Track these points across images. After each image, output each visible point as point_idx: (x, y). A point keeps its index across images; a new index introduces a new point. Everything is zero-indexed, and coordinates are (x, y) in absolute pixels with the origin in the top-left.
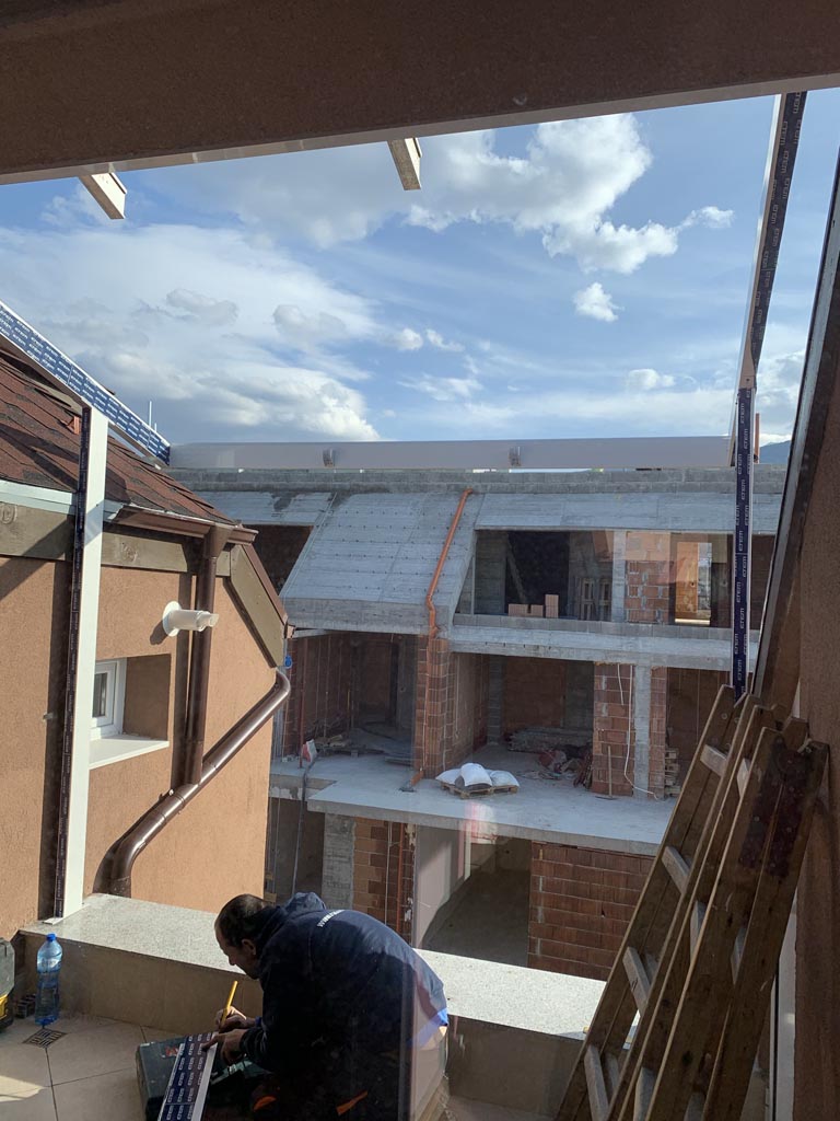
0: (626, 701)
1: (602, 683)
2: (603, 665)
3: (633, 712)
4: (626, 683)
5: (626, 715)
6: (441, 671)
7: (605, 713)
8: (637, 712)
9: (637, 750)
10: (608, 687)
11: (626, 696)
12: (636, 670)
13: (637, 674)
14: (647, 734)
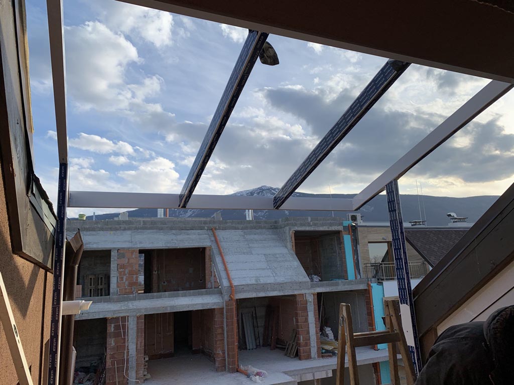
0: (124, 336)
1: (111, 328)
2: (112, 318)
3: (128, 340)
4: (124, 326)
5: (124, 342)
7: (113, 344)
8: (130, 340)
9: (130, 359)
10: (115, 330)
11: (124, 333)
12: (129, 318)
13: (129, 320)
14: (135, 350)
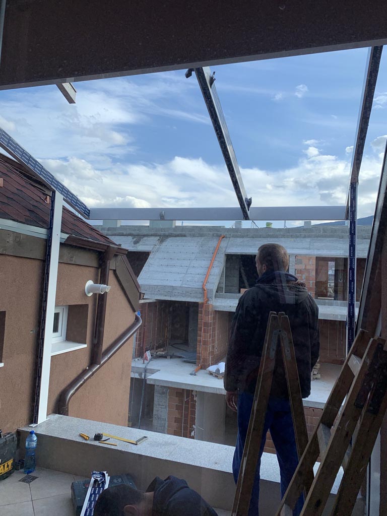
6: (210, 319)
